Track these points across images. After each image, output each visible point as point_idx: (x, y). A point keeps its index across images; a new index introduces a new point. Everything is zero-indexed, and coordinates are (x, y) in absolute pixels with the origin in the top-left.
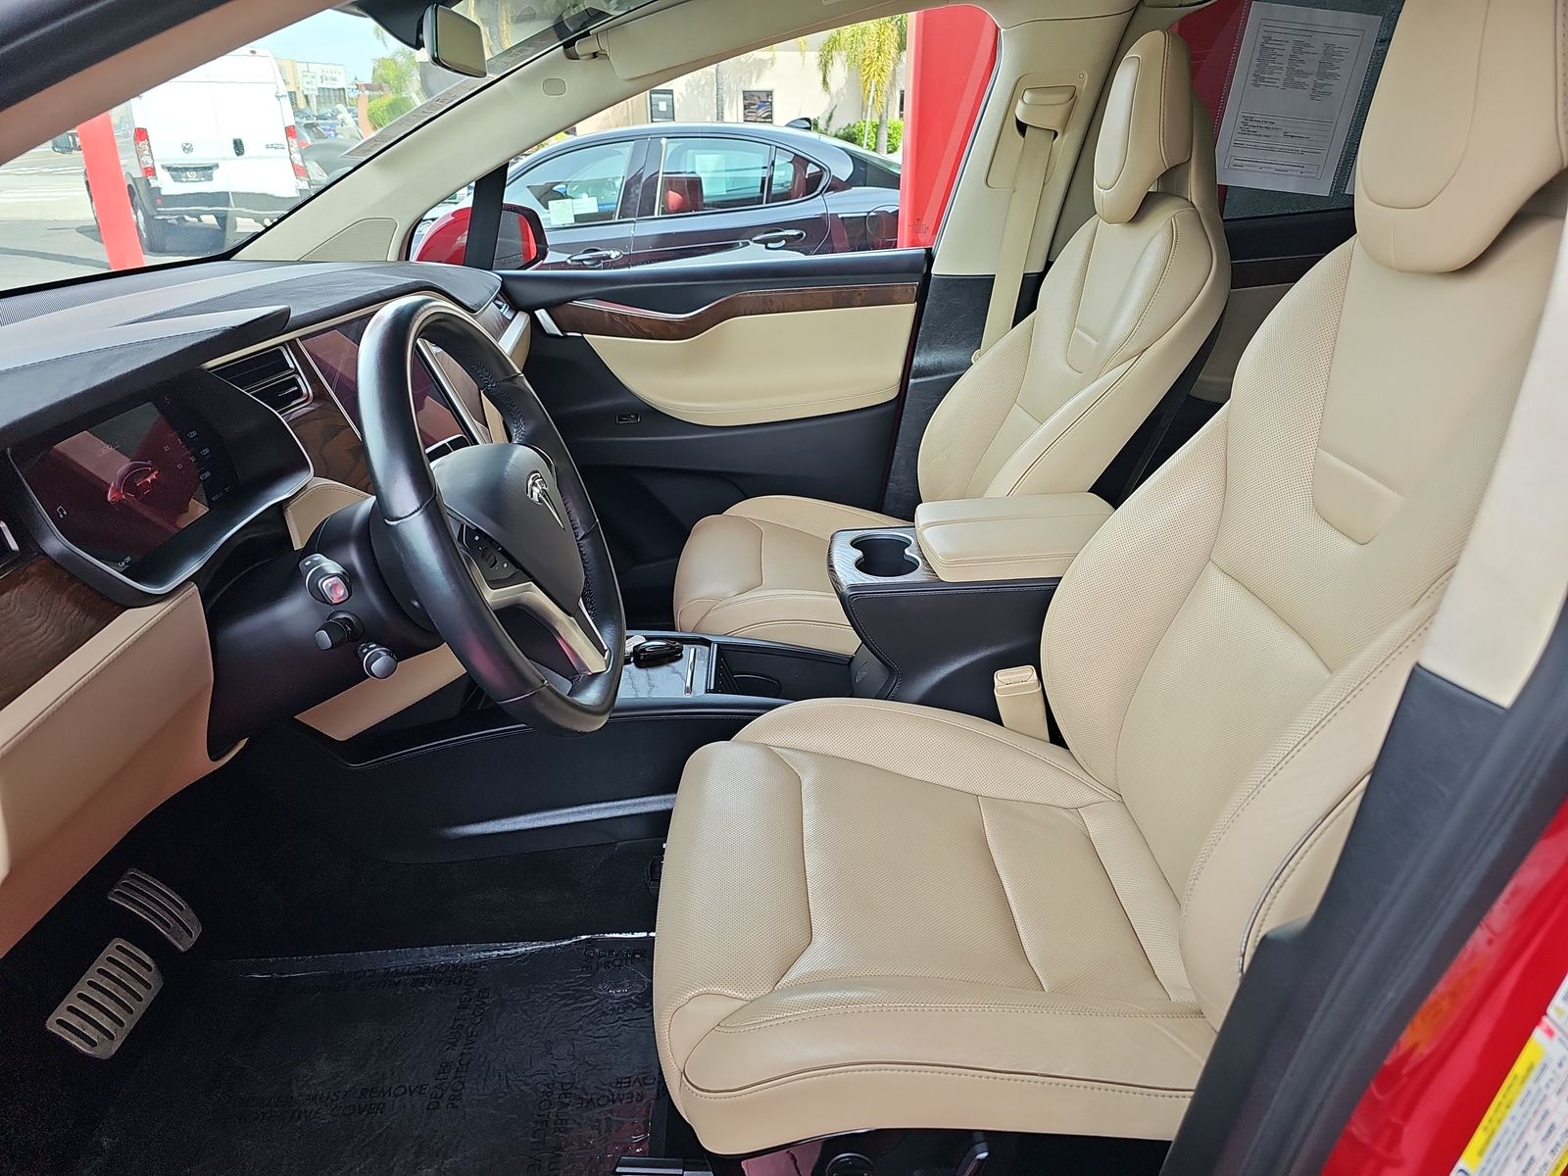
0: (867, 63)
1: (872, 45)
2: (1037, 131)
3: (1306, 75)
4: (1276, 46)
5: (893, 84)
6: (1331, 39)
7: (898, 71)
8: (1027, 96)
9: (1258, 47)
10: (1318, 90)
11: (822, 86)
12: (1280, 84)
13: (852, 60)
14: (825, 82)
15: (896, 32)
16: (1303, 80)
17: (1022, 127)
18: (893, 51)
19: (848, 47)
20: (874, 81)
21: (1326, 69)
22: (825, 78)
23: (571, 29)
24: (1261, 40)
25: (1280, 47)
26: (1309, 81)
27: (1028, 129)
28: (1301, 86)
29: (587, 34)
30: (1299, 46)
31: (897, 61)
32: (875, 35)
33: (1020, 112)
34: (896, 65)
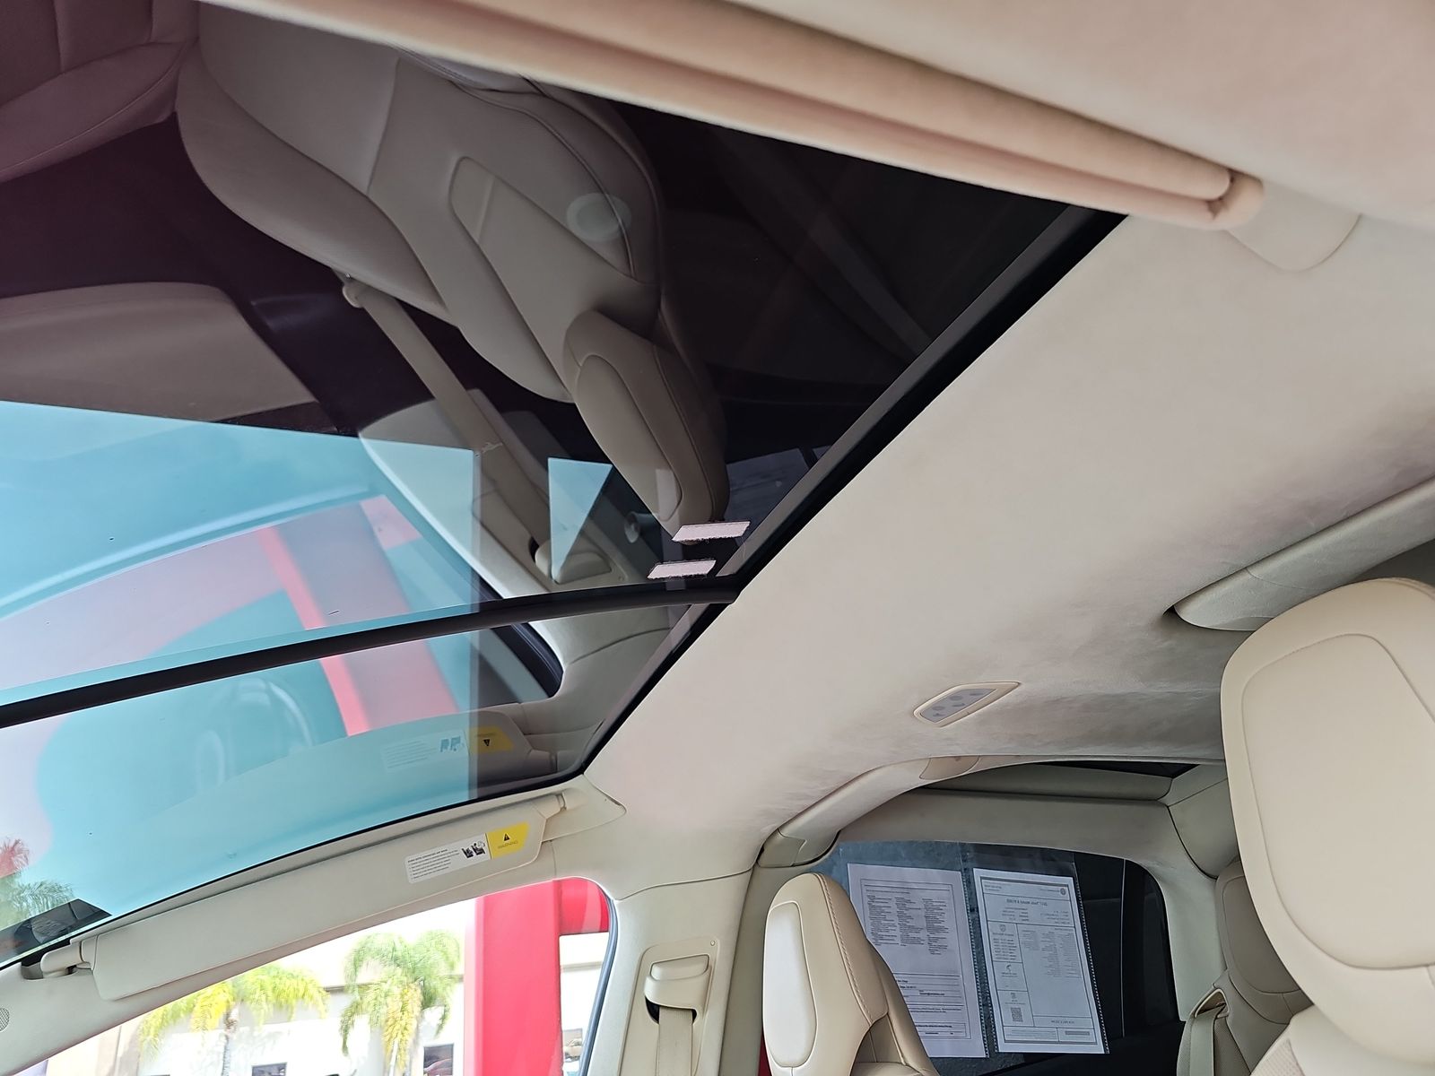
0: (389, 1023)
1: (396, 1006)
2: (674, 1013)
3: (918, 930)
4: (882, 905)
5: (416, 1042)
6: (927, 895)
7: (421, 1028)
8: (656, 971)
9: (867, 906)
10: (934, 944)
11: (341, 1051)
12: (898, 940)
13: (374, 1023)
14: (345, 1047)
15: (419, 991)
16: (915, 935)
17: (654, 1010)
18: (417, 1009)
19: (370, 1009)
20: (397, 1041)
21: (933, 925)
22: (345, 1043)
23: (41, 939)
24: (867, 900)
25: (886, 905)
26: (923, 935)
27: (662, 1013)
28: (917, 941)
29: (66, 942)
30: (902, 903)
31: (421, 1018)
32: (399, 996)
33: (650, 991)
34: (419, 1022)
